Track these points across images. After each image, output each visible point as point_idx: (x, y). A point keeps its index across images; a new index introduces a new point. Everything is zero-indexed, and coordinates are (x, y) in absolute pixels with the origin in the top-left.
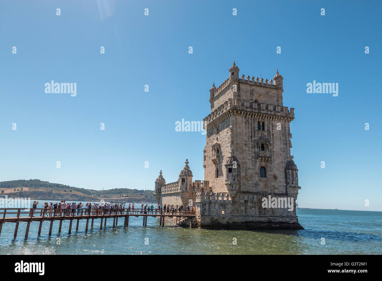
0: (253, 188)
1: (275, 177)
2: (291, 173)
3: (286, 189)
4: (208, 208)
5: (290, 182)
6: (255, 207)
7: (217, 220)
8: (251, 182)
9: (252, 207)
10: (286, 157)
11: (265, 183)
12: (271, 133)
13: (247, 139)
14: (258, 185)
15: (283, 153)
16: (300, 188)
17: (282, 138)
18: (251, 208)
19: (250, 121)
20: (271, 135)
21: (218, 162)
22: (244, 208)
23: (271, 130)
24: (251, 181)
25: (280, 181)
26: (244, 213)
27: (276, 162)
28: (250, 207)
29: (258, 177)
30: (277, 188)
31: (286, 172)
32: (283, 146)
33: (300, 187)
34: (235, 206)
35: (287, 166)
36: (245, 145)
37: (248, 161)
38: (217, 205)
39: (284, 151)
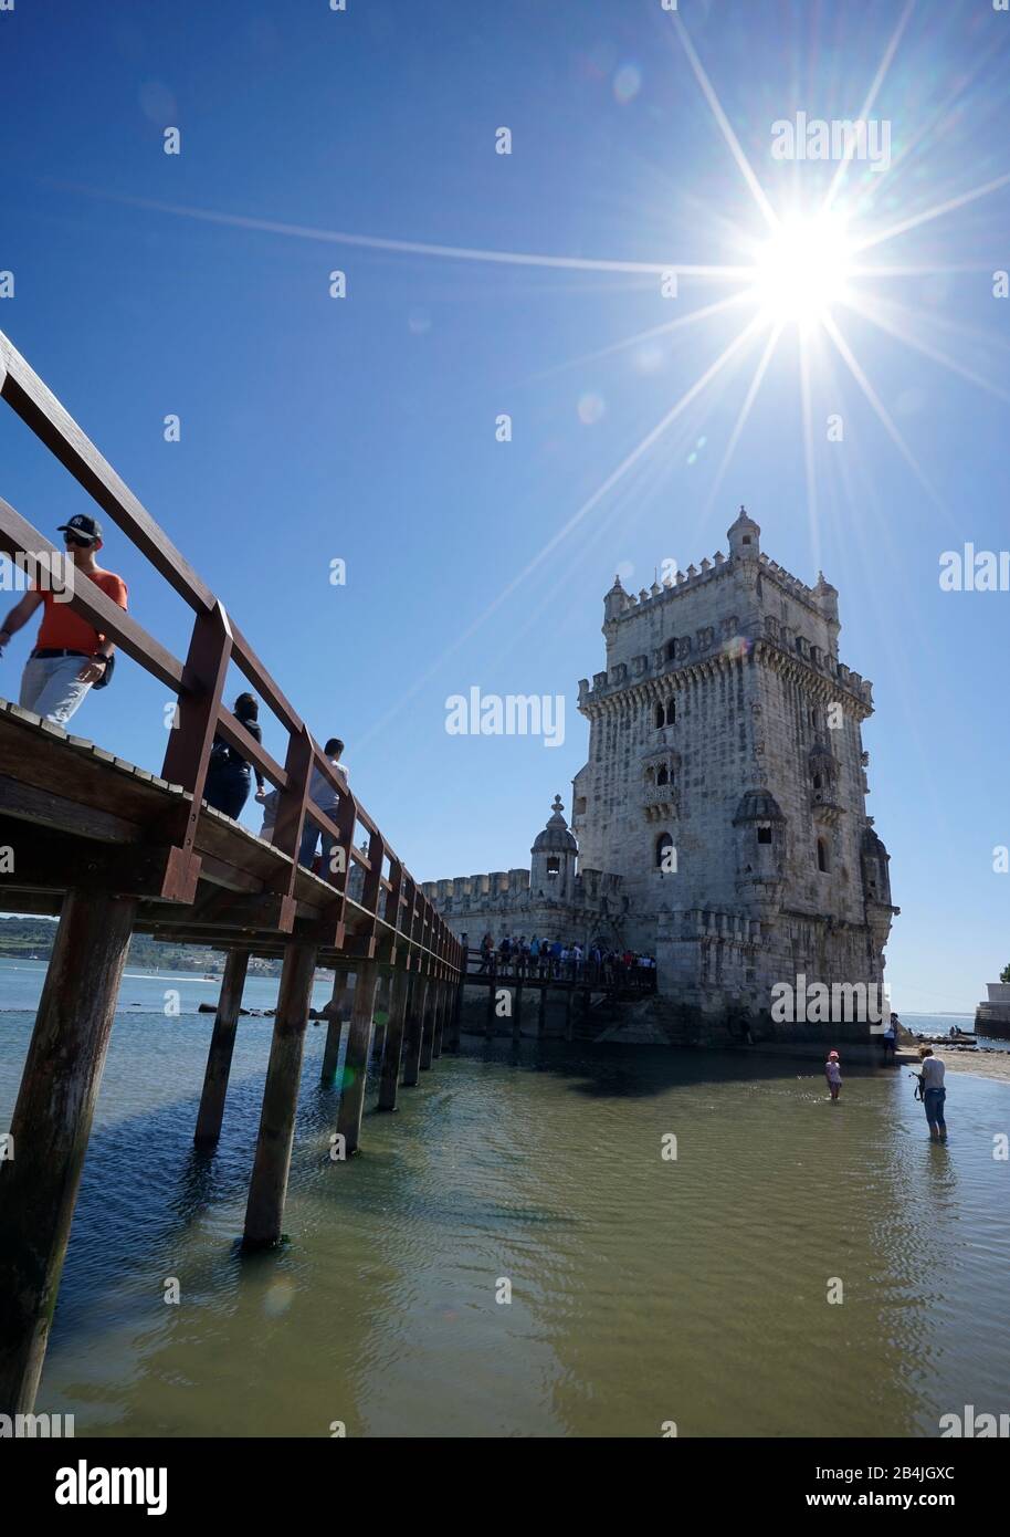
0: (808, 903)
1: (844, 873)
2: (877, 864)
3: (866, 912)
4: (715, 960)
5: (875, 892)
7: (738, 1001)
8: (802, 882)
9: (809, 962)
10: (859, 817)
11: (827, 889)
13: (790, 746)
14: (817, 895)
15: (853, 806)
16: (897, 910)
17: (852, 763)
19: (793, 691)
21: (674, 813)
22: (792, 966)
24: (802, 877)
25: (853, 886)
27: (845, 830)
28: (802, 961)
29: (814, 867)
30: (850, 910)
31: (862, 863)
32: (852, 783)
33: (899, 908)
34: (774, 956)
35: (863, 844)
36: (788, 762)
37: (794, 814)
38: (735, 951)
39: (857, 799)
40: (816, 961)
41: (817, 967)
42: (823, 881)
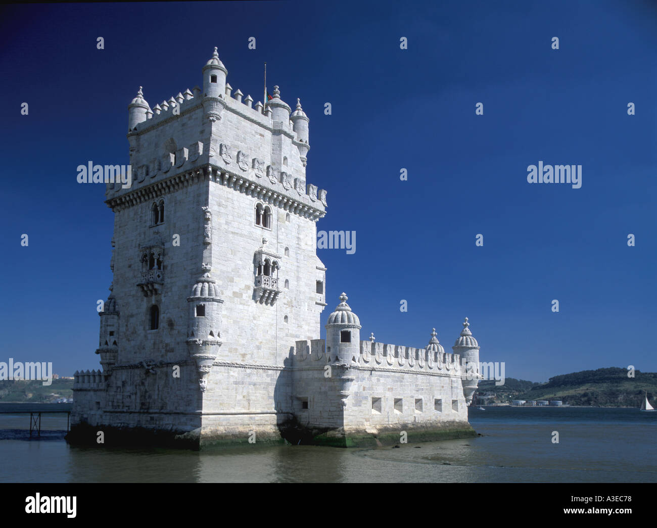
0: (135, 355)
1: (171, 324)
6: (136, 394)
7: (87, 418)
8: (132, 343)
9: (132, 394)
10: (194, 270)
11: (152, 342)
14: (144, 348)
17: (191, 226)
18: (130, 396)
24: (133, 340)
25: (179, 332)
26: (121, 407)
29: (144, 329)
30: (172, 350)
32: (190, 244)
34: (109, 394)
36: (130, 266)
39: (192, 256)
40: (139, 395)
42: (149, 336)
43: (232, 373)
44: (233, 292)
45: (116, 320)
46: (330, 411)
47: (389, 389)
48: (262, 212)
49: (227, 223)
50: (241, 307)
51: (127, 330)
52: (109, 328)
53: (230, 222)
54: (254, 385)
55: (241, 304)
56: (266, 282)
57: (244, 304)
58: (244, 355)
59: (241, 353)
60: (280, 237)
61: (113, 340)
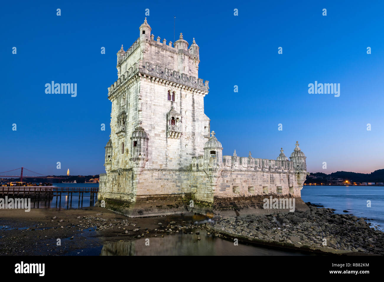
0: (116, 167)
1: (127, 151)
8: (116, 161)
9: (115, 184)
11: (121, 160)
12: (129, 103)
14: (119, 163)
15: (134, 121)
17: (134, 104)
20: (128, 104)
22: (112, 186)
23: (129, 100)
26: (112, 191)
27: (129, 134)
29: (119, 154)
30: (128, 163)
32: (134, 112)
39: (135, 118)
41: (117, 185)
42: (121, 157)
43: (154, 174)
44: (155, 134)
45: (111, 151)
46: (207, 194)
47: (244, 181)
48: (171, 94)
49: (151, 100)
50: (160, 141)
51: (114, 155)
52: (108, 154)
53: (152, 100)
54: (168, 180)
55: (159, 139)
56: (173, 128)
57: (161, 140)
58: (161, 165)
59: (160, 164)
60: (182, 105)
61: (109, 160)
